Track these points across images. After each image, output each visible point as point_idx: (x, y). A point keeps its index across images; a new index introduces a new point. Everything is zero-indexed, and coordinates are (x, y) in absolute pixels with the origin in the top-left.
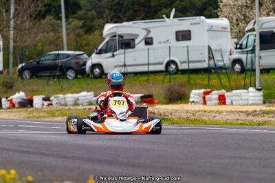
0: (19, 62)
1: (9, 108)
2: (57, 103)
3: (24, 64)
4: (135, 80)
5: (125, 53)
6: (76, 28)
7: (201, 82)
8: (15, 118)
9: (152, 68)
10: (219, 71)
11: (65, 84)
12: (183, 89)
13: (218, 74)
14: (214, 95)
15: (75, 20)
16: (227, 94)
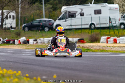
0: (23, 23)
1: (18, 44)
2: (40, 42)
3: (25, 25)
4: (76, 32)
5: (71, 20)
6: (49, 8)
7: (106, 33)
8: (21, 49)
9: (83, 27)
10: (114, 28)
11: (44, 34)
12: (98, 36)
13: (113, 29)
14: (112, 39)
15: (49, 5)
16: (117, 39)
